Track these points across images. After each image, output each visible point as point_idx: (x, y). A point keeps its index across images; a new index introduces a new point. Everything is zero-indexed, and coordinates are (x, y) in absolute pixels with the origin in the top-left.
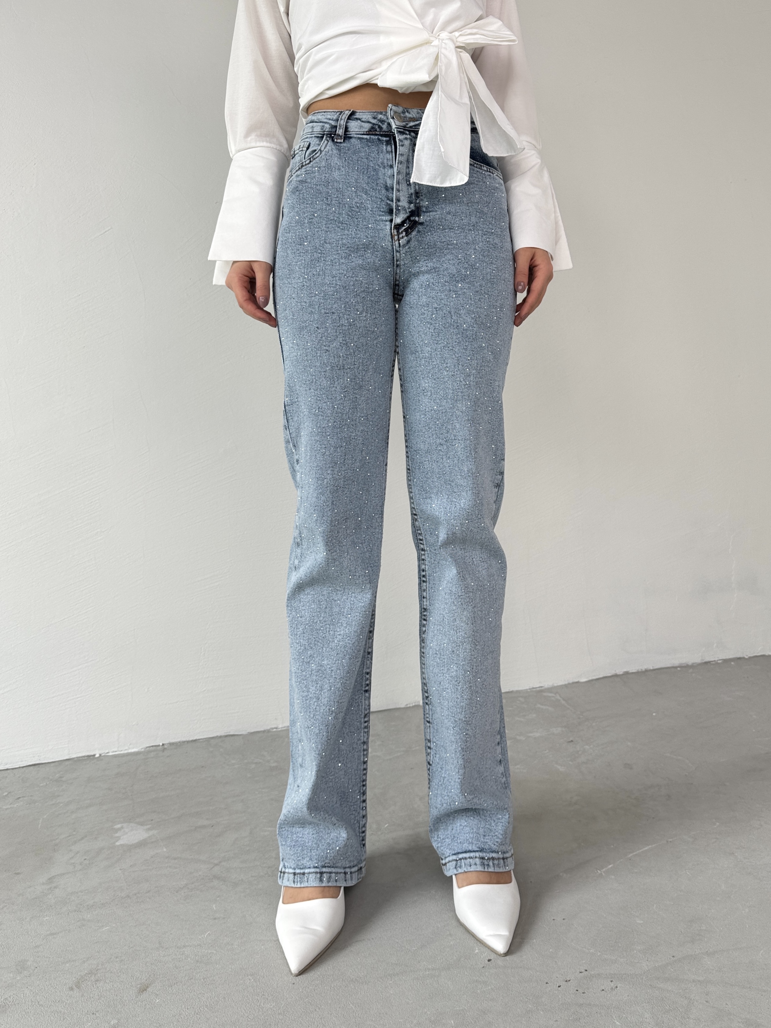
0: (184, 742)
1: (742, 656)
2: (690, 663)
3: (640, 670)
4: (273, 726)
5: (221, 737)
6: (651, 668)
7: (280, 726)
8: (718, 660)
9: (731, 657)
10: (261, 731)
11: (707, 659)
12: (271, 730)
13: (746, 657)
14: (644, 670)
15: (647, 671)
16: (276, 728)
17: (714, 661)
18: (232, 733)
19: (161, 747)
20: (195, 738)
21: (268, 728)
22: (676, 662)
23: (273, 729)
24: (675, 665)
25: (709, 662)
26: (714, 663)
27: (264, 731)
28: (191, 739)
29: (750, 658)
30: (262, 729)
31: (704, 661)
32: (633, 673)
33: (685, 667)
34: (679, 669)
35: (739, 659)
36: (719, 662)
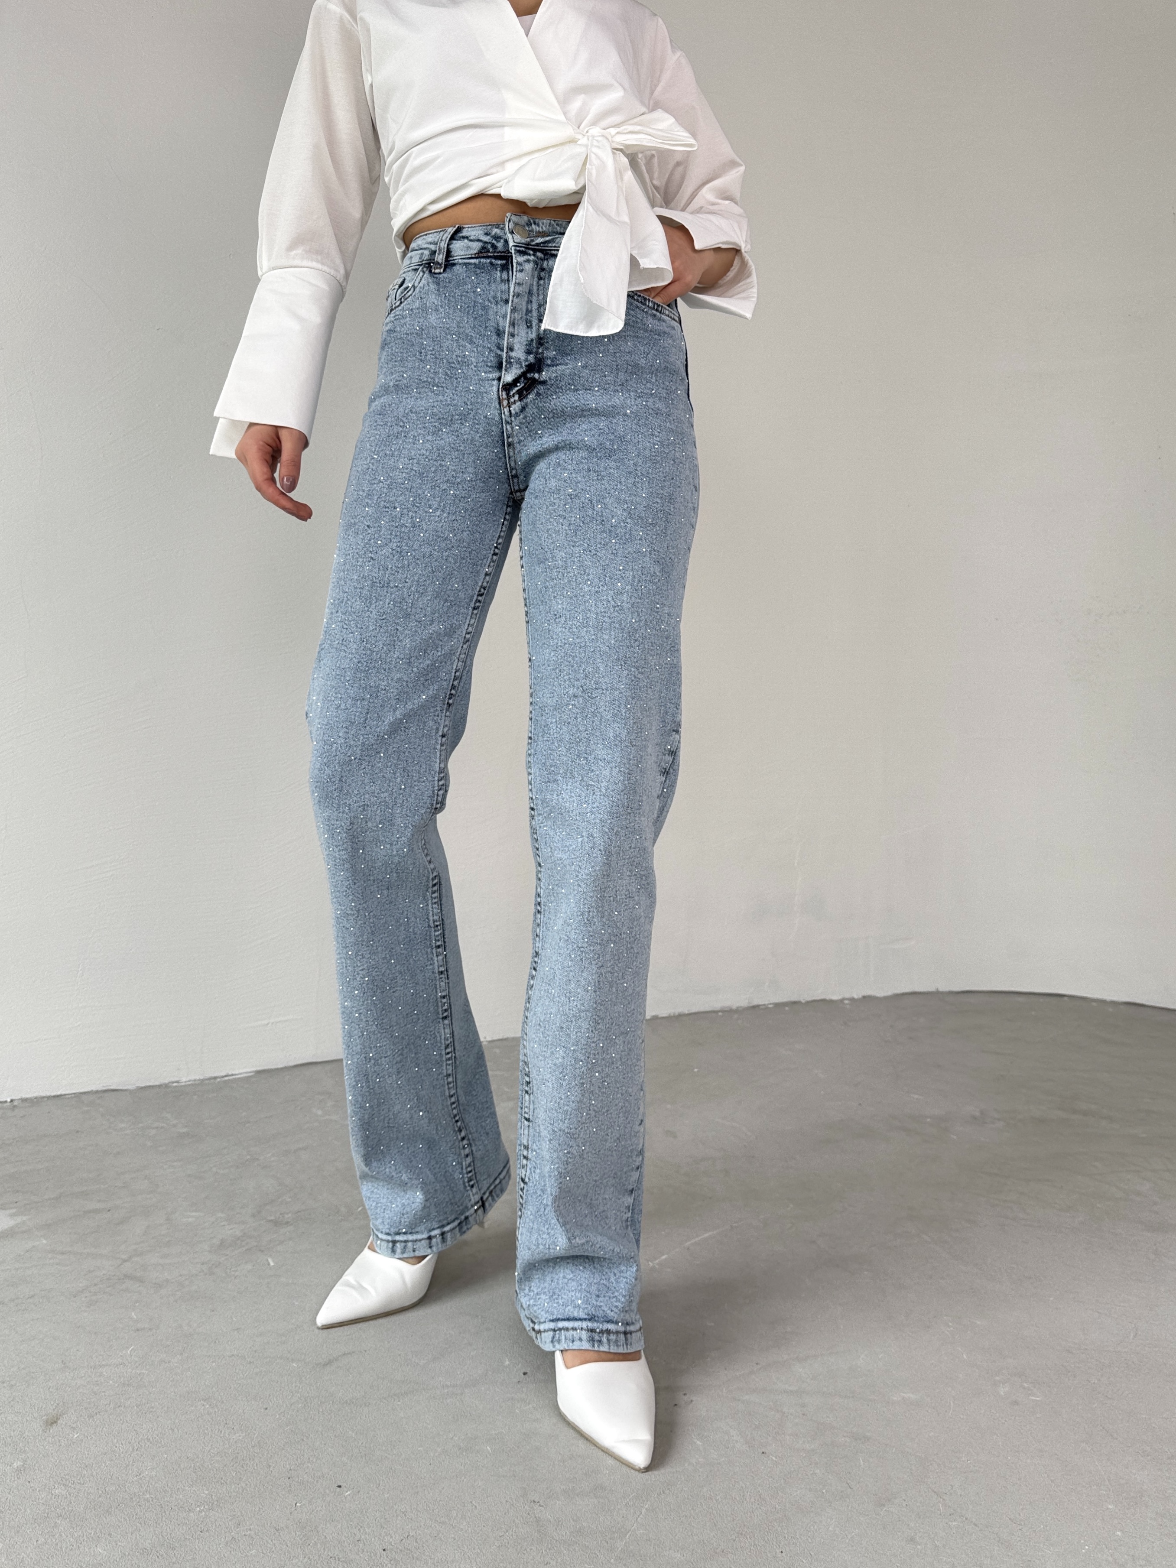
0: (43, 1097)
1: (796, 1000)
2: (734, 1007)
3: (672, 1015)
4: (173, 1080)
5: (97, 1092)
6: (687, 1012)
7: (184, 1079)
8: (771, 1004)
9: (785, 1000)
10: (156, 1086)
11: (755, 1003)
12: (171, 1084)
13: (803, 1001)
14: (677, 1014)
15: (680, 1016)
16: (177, 1082)
17: (764, 1005)
18: (112, 1088)
19: (8, 1104)
20: (59, 1093)
21: (167, 1082)
22: (717, 1006)
23: (173, 1082)
24: (715, 1009)
25: (758, 1006)
26: (763, 1007)
27: (160, 1086)
28: (53, 1094)
29: (808, 1002)
30: (157, 1083)
31: (751, 1005)
32: (663, 1018)
33: (729, 1012)
34: (720, 1014)
35: (795, 1003)
36: (770, 1006)
